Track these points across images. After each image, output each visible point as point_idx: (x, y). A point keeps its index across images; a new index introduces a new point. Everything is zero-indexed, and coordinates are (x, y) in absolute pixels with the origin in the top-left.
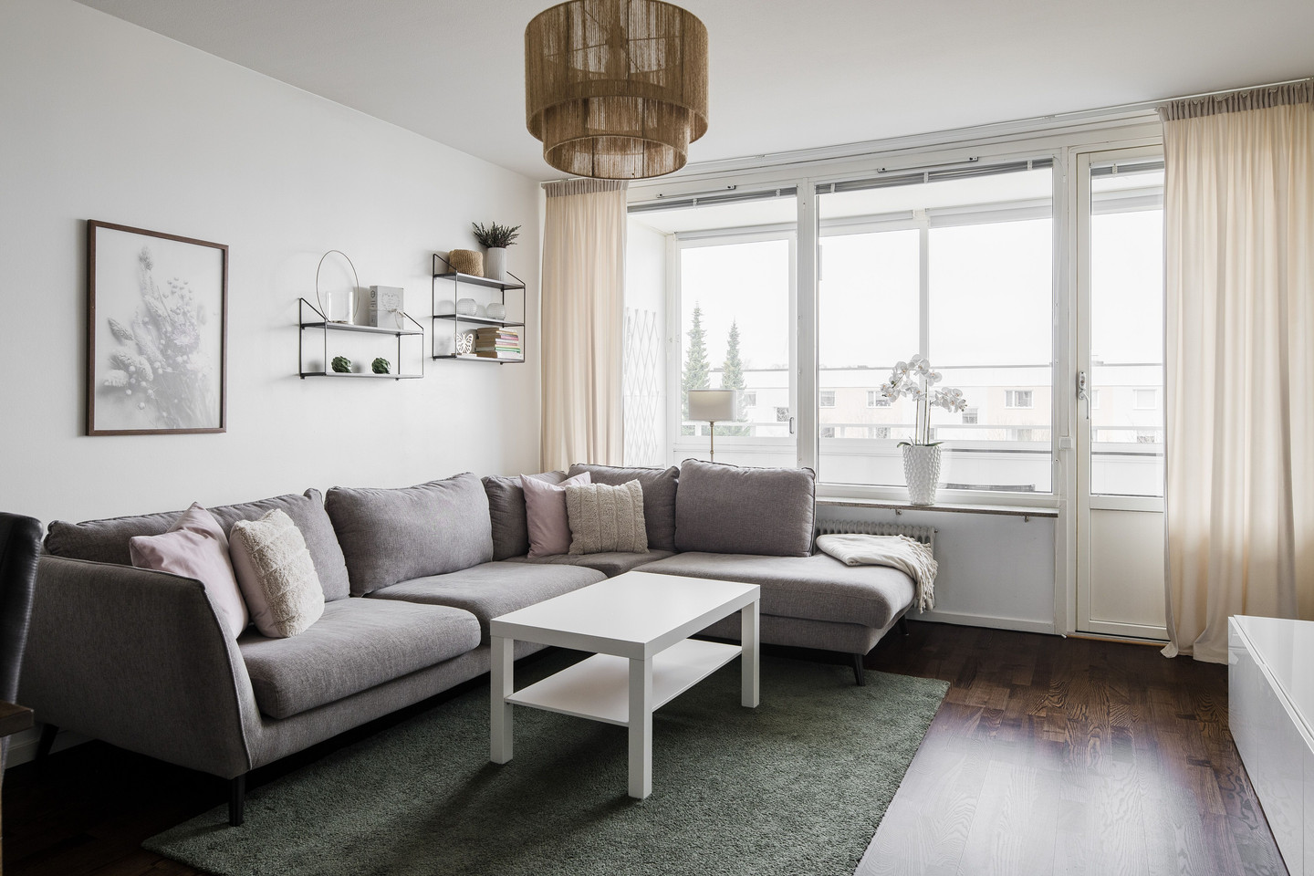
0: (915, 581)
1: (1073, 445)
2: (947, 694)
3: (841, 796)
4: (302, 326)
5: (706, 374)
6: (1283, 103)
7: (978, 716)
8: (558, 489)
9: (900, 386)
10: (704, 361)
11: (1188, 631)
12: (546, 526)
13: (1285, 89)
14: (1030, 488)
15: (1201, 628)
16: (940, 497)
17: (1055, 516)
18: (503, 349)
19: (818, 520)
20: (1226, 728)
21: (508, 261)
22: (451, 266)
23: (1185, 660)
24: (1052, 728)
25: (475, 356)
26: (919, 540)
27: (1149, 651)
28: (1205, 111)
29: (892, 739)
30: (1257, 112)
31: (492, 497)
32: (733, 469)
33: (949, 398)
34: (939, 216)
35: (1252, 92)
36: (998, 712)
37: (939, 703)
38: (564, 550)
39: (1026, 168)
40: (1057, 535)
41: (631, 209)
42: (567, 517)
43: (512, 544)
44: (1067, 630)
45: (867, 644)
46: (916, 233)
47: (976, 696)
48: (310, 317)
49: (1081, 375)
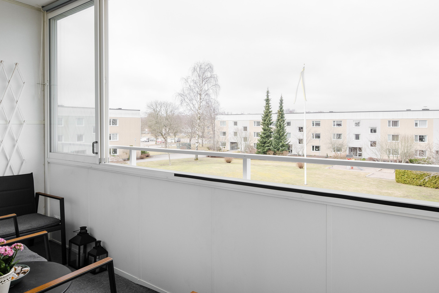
5: (271, 115)
10: (270, 110)
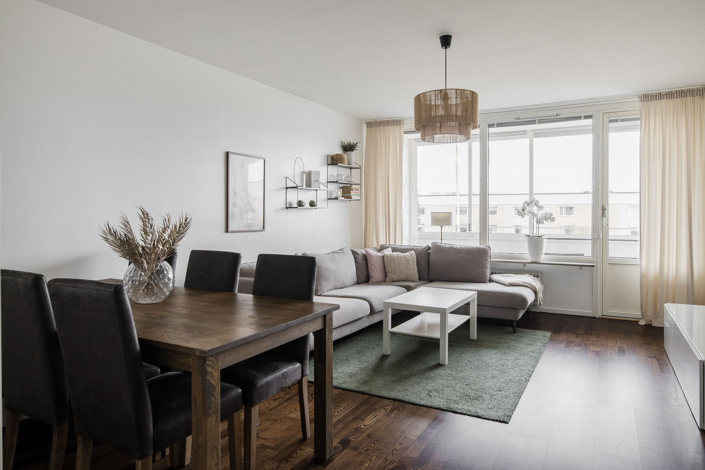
0: (536, 292)
1: (601, 237)
2: (551, 336)
3: (517, 365)
4: (287, 188)
6: (690, 96)
7: (564, 343)
8: (380, 254)
9: (526, 211)
11: (650, 314)
12: (377, 270)
13: (691, 90)
14: (582, 255)
15: (655, 312)
16: (543, 259)
17: (593, 266)
18: (354, 195)
19: (492, 269)
20: (663, 347)
21: (354, 157)
22: (334, 161)
23: (649, 326)
24: (594, 347)
25: (343, 198)
26: (534, 276)
27: (634, 323)
28: (657, 98)
29: (532, 349)
30: (679, 99)
31: (355, 258)
32: (455, 247)
33: (548, 216)
34: (538, 134)
35: (677, 91)
36: (572, 342)
37: (548, 339)
38: (384, 280)
39: (581, 119)
40: (594, 274)
41: (405, 133)
42: (385, 267)
43: (363, 278)
44: (598, 315)
45: (518, 316)
46: (528, 140)
47: (562, 337)
48: (290, 184)
49: (604, 207)
